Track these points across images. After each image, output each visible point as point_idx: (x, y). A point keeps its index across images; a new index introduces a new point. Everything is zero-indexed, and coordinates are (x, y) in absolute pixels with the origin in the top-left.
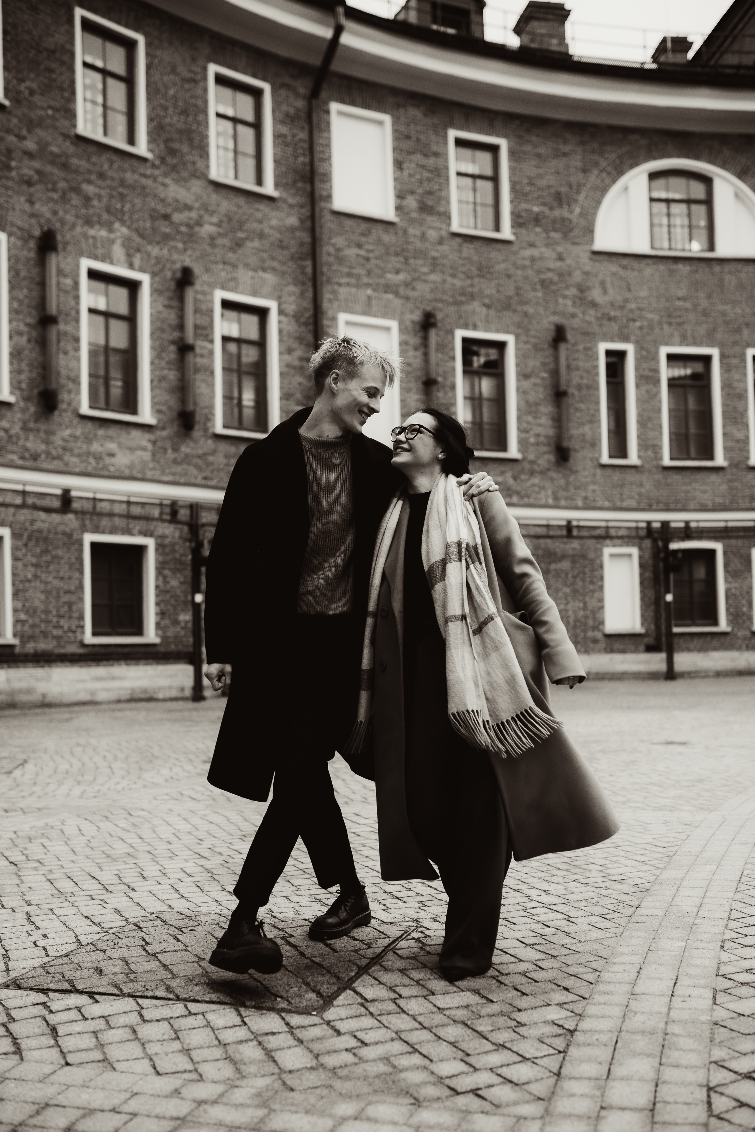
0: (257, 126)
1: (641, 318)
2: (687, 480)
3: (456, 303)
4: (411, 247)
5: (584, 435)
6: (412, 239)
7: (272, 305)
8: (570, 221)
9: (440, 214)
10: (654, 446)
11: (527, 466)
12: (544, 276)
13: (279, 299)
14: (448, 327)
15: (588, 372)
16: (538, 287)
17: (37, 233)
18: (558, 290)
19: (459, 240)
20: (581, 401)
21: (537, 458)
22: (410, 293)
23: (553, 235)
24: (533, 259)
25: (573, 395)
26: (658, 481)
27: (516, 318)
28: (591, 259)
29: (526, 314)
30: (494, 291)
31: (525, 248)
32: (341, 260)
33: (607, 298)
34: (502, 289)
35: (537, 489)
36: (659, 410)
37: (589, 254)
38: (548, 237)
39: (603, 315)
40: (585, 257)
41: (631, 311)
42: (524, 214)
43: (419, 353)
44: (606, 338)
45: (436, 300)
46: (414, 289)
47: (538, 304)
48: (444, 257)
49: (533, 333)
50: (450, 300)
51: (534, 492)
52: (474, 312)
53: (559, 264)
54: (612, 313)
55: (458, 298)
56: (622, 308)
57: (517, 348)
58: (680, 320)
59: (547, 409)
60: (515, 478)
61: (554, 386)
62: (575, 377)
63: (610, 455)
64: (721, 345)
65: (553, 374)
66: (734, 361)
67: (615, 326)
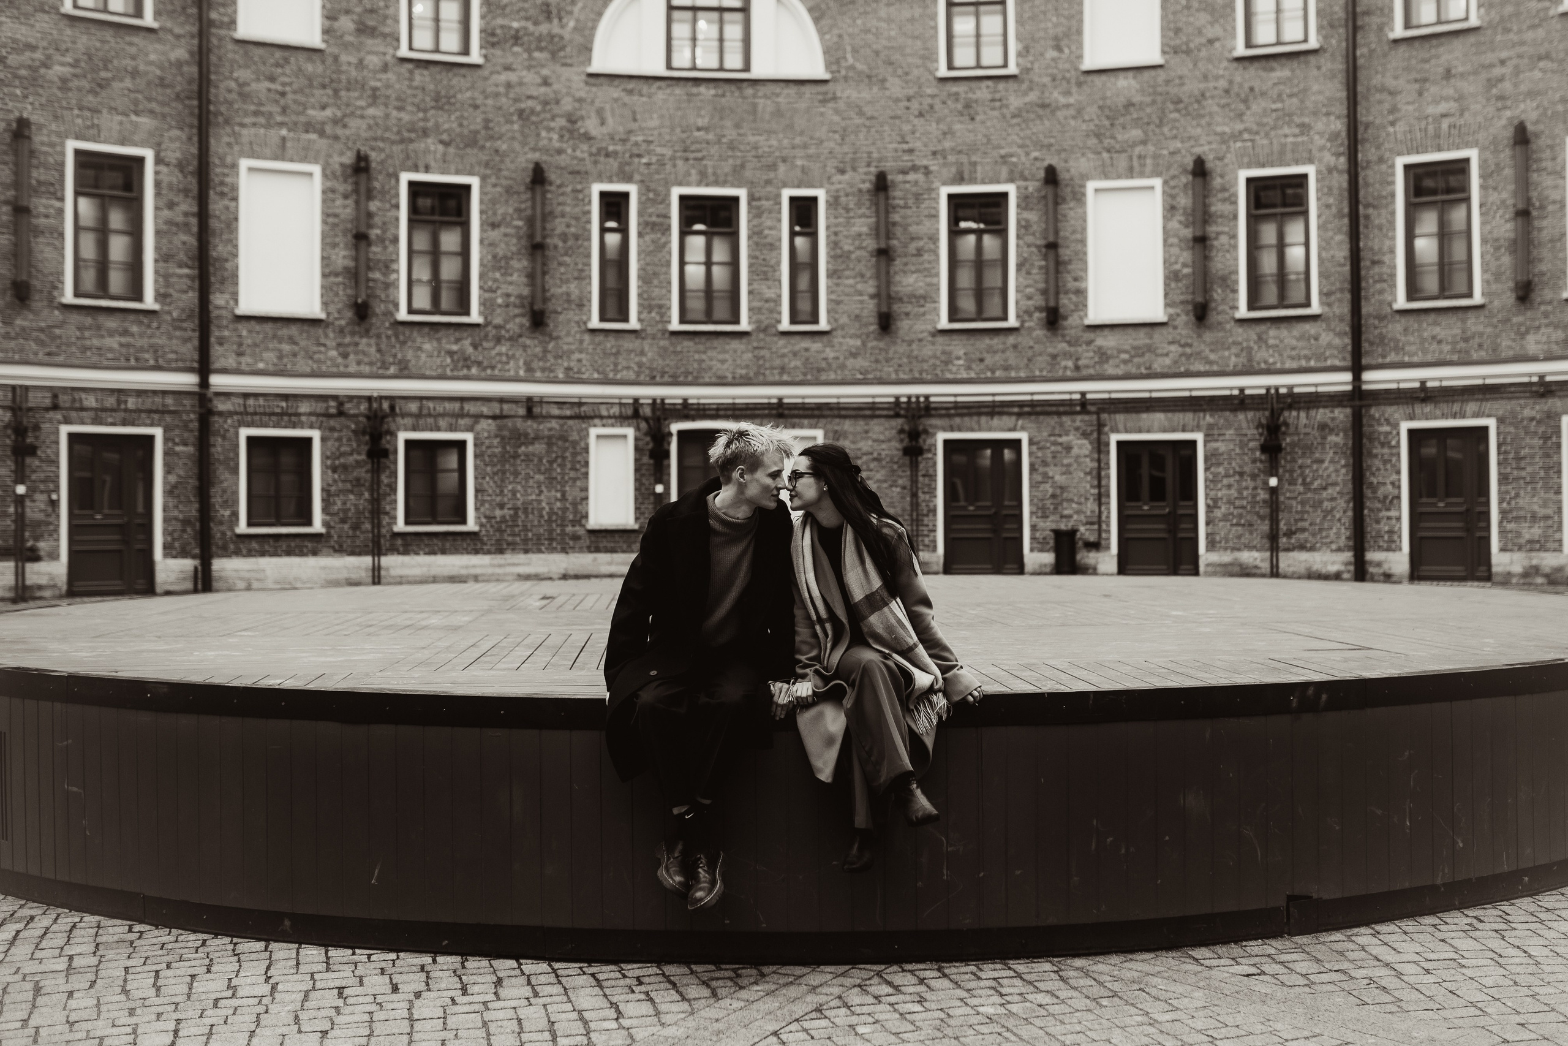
1: (649, 152)
2: (701, 347)
3: (402, 141)
4: (343, 77)
5: (568, 294)
6: (344, 68)
7: (147, 153)
8: (562, 38)
9: (385, 36)
10: (660, 307)
11: (492, 332)
12: (523, 106)
13: (157, 146)
14: (391, 170)
15: (577, 219)
16: (515, 118)
18: (541, 122)
19: (410, 66)
20: (566, 254)
21: (506, 321)
22: (340, 131)
23: (536, 54)
24: (509, 85)
25: (556, 247)
26: (665, 349)
27: (484, 157)
28: (587, 83)
29: (497, 152)
30: (455, 125)
31: (498, 73)
32: (245, 96)
33: (605, 130)
34: (465, 123)
35: (504, 359)
36: (668, 264)
37: (584, 77)
38: (531, 58)
39: (599, 150)
40: (578, 81)
41: (636, 144)
42: (498, 31)
43: (350, 202)
44: (600, 179)
45: (375, 139)
46: (345, 126)
47: (513, 138)
48: (388, 86)
49: (505, 173)
50: (393, 137)
51: (500, 362)
52: (427, 151)
53: (543, 90)
54: (611, 148)
55: (406, 135)
56: (624, 141)
57: (483, 193)
58: (699, 155)
59: (520, 264)
60: (475, 346)
61: (531, 236)
62: (559, 225)
63: (602, 319)
64: (750, 185)
65: (530, 222)
66: (766, 204)
67: (614, 164)
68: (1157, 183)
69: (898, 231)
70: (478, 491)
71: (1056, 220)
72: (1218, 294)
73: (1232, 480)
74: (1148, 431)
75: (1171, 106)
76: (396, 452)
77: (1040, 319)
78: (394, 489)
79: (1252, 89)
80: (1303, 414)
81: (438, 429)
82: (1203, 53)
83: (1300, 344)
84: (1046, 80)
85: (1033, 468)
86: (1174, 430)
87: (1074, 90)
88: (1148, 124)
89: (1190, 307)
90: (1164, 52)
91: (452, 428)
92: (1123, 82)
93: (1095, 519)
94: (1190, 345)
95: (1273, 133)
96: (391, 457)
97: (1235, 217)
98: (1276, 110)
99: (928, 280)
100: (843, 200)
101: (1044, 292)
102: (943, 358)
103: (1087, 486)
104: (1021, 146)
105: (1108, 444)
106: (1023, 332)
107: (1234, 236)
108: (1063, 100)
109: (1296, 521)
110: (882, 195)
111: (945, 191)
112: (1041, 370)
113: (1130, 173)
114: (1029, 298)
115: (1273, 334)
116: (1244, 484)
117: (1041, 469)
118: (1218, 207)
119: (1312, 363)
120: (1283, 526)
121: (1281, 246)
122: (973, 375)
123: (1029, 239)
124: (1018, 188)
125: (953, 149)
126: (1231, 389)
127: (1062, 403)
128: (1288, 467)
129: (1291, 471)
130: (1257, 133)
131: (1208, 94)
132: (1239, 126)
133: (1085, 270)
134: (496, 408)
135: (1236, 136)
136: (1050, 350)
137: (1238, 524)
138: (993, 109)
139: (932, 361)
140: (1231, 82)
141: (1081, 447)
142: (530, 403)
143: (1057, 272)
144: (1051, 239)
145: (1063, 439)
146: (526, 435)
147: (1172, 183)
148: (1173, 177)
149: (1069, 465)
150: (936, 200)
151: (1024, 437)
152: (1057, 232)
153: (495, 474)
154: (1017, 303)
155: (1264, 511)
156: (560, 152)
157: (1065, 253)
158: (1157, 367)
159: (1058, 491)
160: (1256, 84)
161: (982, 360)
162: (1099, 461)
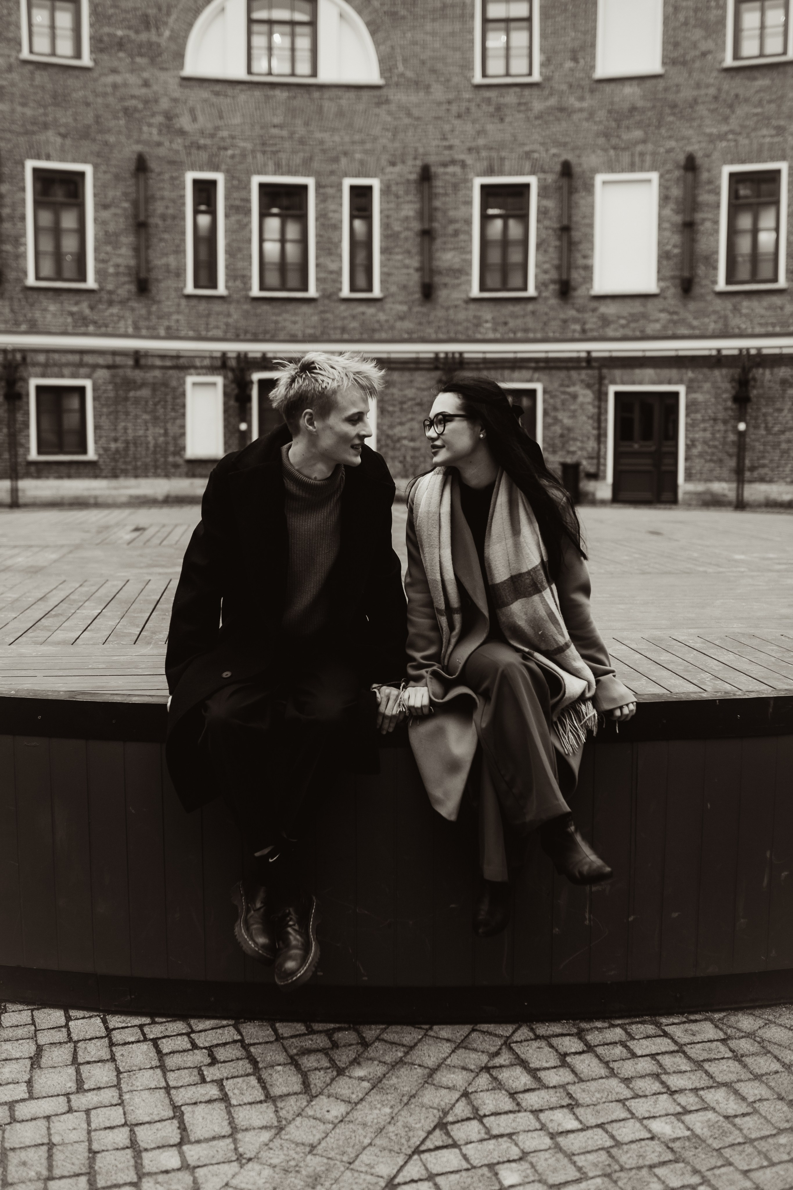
1: (233, 146)
2: (277, 311)
3: (26, 133)
5: (167, 265)
8: (159, 45)
9: (9, 40)
10: (242, 276)
11: (106, 296)
12: (127, 104)
14: (18, 158)
15: (174, 202)
16: (121, 114)
18: (142, 118)
19: (31, 67)
20: (165, 231)
21: (117, 287)
23: (138, 60)
24: (115, 86)
25: (157, 225)
26: (247, 312)
27: (95, 148)
28: (181, 86)
29: (106, 143)
30: (70, 120)
31: (105, 75)
33: (197, 126)
34: (79, 118)
35: (115, 318)
36: (249, 241)
37: (177, 80)
38: (133, 62)
39: (192, 143)
40: (173, 84)
41: (223, 139)
42: (106, 39)
44: (193, 168)
45: (3, 130)
47: (120, 132)
48: (13, 85)
49: (113, 162)
50: (20, 130)
51: (112, 321)
52: (47, 142)
53: (144, 91)
54: (202, 142)
55: (30, 127)
56: (212, 136)
57: (95, 178)
58: (274, 149)
59: (127, 240)
60: (92, 308)
61: (136, 216)
62: (159, 207)
63: (196, 286)
64: (317, 175)
65: (135, 204)
66: (330, 191)
67: (204, 156)
68: (654, 176)
69: (439, 215)
70: (97, 427)
71: (570, 208)
72: (701, 270)
73: (707, 425)
74: (641, 383)
75: (667, 110)
76: (28, 395)
77: (554, 290)
78: (27, 425)
79: (737, 96)
80: (768, 372)
81: (62, 376)
82: (697, 64)
83: (768, 313)
84: (564, 87)
85: (546, 413)
86: (661, 383)
87: (587, 95)
88: (649, 125)
89: (677, 281)
90: (664, 63)
91: (74, 376)
92: (628, 90)
93: (595, 455)
94: (675, 313)
95: (753, 134)
96: (25, 400)
97: (718, 206)
98: (756, 115)
99: (464, 256)
100: (394, 188)
101: (558, 268)
102: (475, 321)
103: (588, 427)
104: (543, 144)
105: (606, 394)
106: (540, 301)
107: (716, 222)
108: (577, 105)
109: (759, 459)
110: (426, 185)
111: (478, 182)
112: (554, 332)
113: (632, 168)
114: (546, 272)
115: (746, 304)
116: (717, 428)
117: (553, 414)
118: (704, 197)
119: (778, 329)
120: (747, 463)
121: (755, 231)
122: (498, 336)
123: (547, 223)
124: (539, 180)
125: (485, 146)
126: (710, 349)
127: (570, 360)
128: (754, 414)
129: (756, 418)
130: (740, 134)
131: (700, 101)
132: (725, 128)
133: (592, 249)
134: (109, 360)
135: (722, 137)
136: (562, 316)
137: (711, 461)
138: (519, 111)
139: (465, 324)
140: (719, 90)
141: (585, 396)
142: (137, 356)
143: (570, 251)
144: (565, 222)
145: (571, 389)
146: (135, 382)
147: (667, 176)
148: (668, 172)
149: (575, 411)
150: (471, 189)
151: (539, 387)
152: (570, 217)
153: (110, 413)
154: (536, 276)
155: (733, 450)
156: (159, 144)
157: (576, 235)
158: (649, 331)
159: (566, 432)
160: (741, 91)
161: (506, 324)
162: (599, 407)
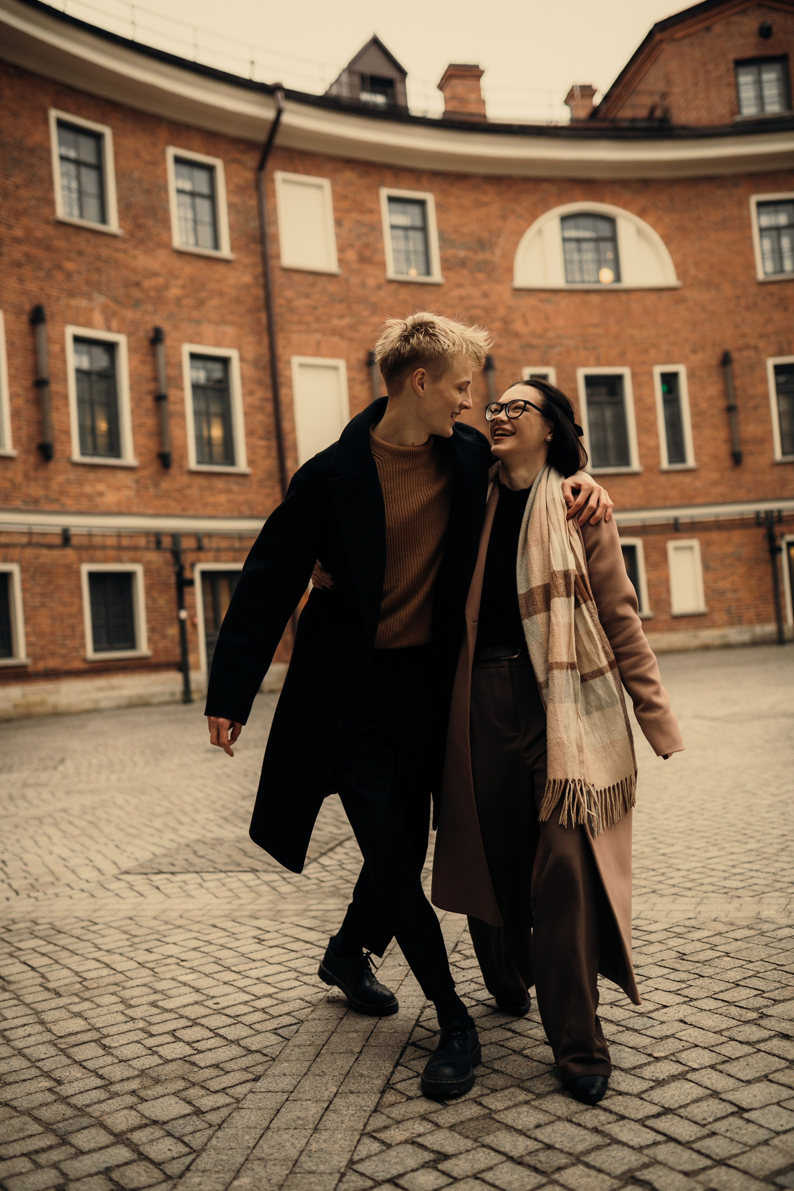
0: (212, 197)
1: (560, 344)
4: (353, 295)
6: (353, 288)
7: (233, 354)
8: (493, 262)
9: (376, 263)
13: (240, 349)
17: (28, 307)
19: (395, 287)
22: (354, 335)
23: (478, 275)
24: (461, 298)
28: (513, 296)
31: (454, 289)
32: (291, 310)
33: (529, 330)
37: (510, 291)
38: (474, 278)
39: (526, 343)
40: (507, 294)
41: (552, 340)
42: (452, 259)
43: (365, 386)
44: (529, 365)
46: (357, 331)
48: (383, 301)
53: (484, 301)
54: (534, 342)
56: (543, 337)
58: (595, 345)
64: (633, 365)
65: (485, 398)
66: (644, 378)
67: (537, 354)
69: (740, 393)
99: (765, 427)
100: (698, 372)
102: (780, 482)
110: (727, 368)
111: (771, 363)
125: (773, 331)
139: (772, 485)
150: (765, 369)
156: (500, 347)
